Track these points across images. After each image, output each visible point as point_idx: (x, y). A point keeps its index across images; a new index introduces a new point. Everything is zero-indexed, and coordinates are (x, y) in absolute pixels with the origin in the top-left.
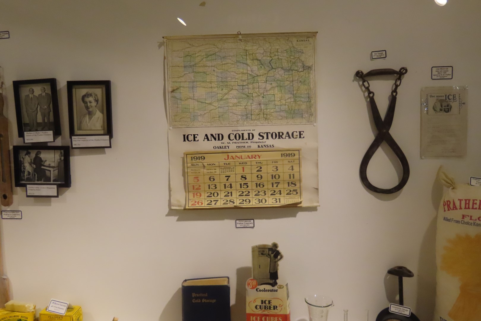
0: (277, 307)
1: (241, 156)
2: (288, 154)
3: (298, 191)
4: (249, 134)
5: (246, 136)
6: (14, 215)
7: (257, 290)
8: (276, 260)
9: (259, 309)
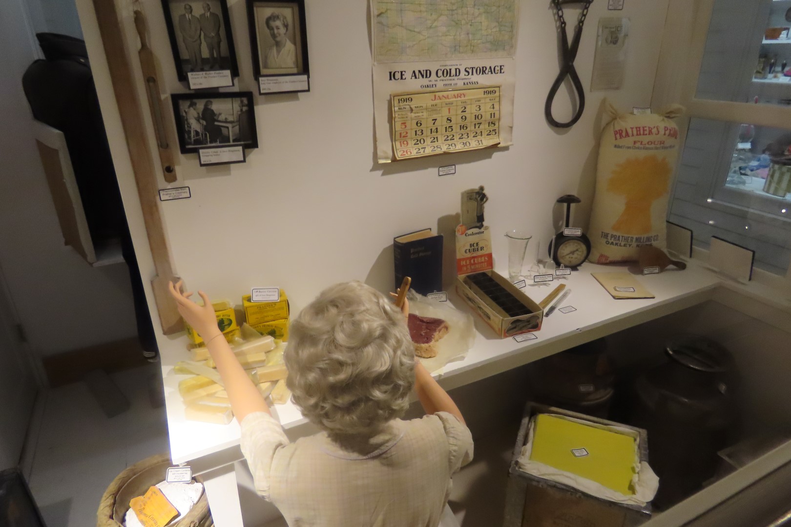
0: (483, 247)
1: (448, 96)
2: (489, 91)
3: (497, 131)
4: (456, 69)
5: (453, 72)
6: (179, 193)
7: (466, 235)
8: (482, 203)
9: (469, 253)
